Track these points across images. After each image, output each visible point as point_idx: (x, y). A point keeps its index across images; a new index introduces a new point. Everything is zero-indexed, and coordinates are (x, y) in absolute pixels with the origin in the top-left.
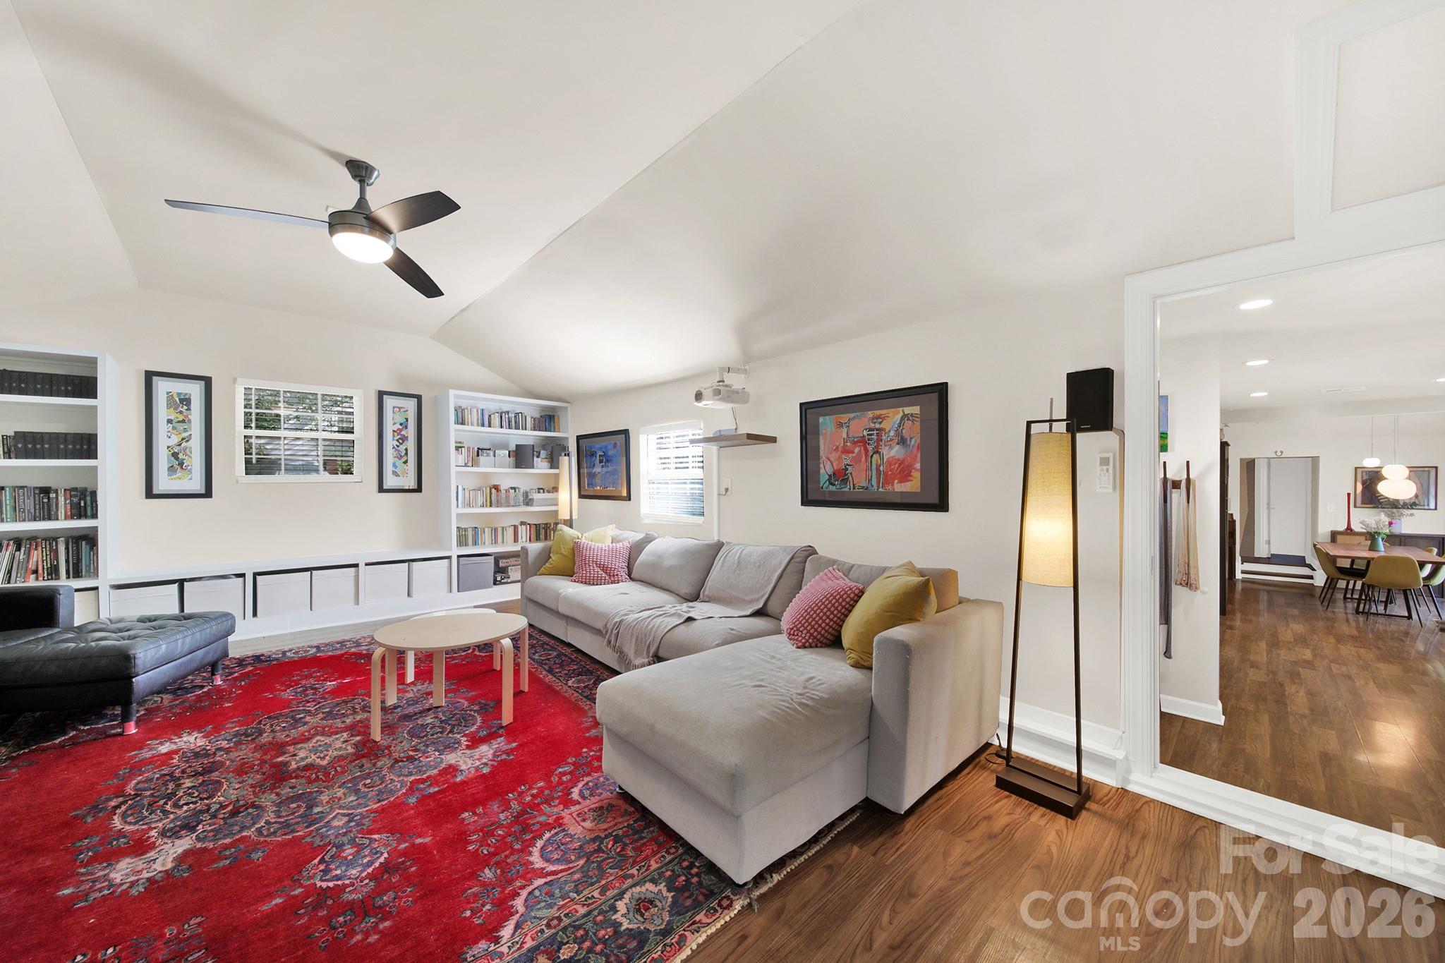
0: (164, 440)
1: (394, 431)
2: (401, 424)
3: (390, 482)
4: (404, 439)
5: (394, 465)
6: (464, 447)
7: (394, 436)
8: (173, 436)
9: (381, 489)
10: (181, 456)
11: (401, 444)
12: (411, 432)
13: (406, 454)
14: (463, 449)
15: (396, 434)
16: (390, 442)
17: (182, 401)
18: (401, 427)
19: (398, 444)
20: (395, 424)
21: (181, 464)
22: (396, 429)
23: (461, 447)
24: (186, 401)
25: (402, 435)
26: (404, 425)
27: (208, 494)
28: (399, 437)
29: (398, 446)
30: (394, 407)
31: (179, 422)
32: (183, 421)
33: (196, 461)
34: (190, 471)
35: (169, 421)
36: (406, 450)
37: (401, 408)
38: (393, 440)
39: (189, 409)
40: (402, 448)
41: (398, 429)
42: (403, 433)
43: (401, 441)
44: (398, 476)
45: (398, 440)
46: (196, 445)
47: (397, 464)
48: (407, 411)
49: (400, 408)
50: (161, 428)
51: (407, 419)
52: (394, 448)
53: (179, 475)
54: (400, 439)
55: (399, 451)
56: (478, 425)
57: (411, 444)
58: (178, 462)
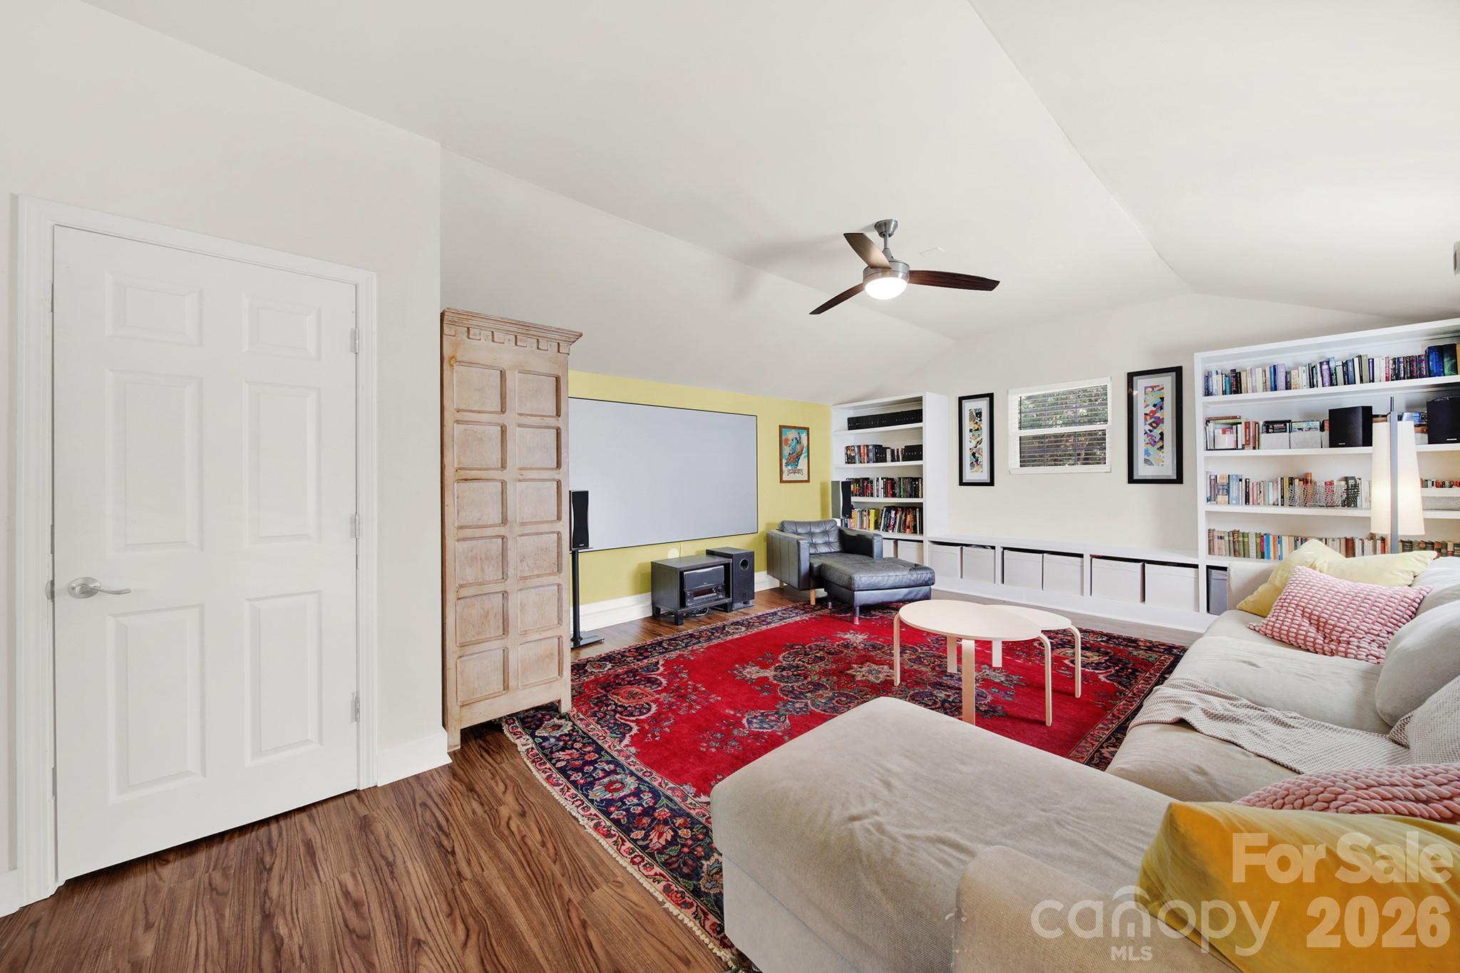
0: (969, 444)
1: (1146, 414)
2: (1155, 406)
3: (1142, 471)
4: (1159, 421)
5: (1147, 453)
6: (1240, 423)
7: (1146, 420)
8: (973, 441)
9: (1131, 480)
10: (977, 455)
11: (1154, 428)
12: (1168, 413)
13: (1162, 439)
14: (1239, 425)
15: (1148, 417)
16: (1141, 426)
17: (977, 414)
18: (1154, 409)
19: (1151, 428)
20: (1147, 406)
21: (977, 461)
22: (1148, 412)
23: (1237, 424)
24: (979, 414)
25: (1155, 418)
26: (1158, 405)
27: (991, 483)
28: (1153, 420)
29: (1151, 431)
30: (1146, 388)
31: (976, 430)
32: (978, 430)
33: (985, 459)
34: (982, 466)
35: (971, 430)
36: (1162, 434)
37: (1155, 387)
38: (1145, 424)
39: (981, 420)
40: (1156, 432)
41: (1152, 412)
42: (1157, 415)
43: (1154, 425)
44: (1151, 464)
45: (1150, 425)
46: (985, 446)
47: (1150, 451)
48: (1163, 388)
49: (1153, 388)
50: (967, 435)
51: (1162, 399)
52: (1146, 433)
53: (976, 469)
54: (1153, 422)
55: (1152, 436)
56: (1265, 389)
57: (1168, 427)
58: (976, 461)
